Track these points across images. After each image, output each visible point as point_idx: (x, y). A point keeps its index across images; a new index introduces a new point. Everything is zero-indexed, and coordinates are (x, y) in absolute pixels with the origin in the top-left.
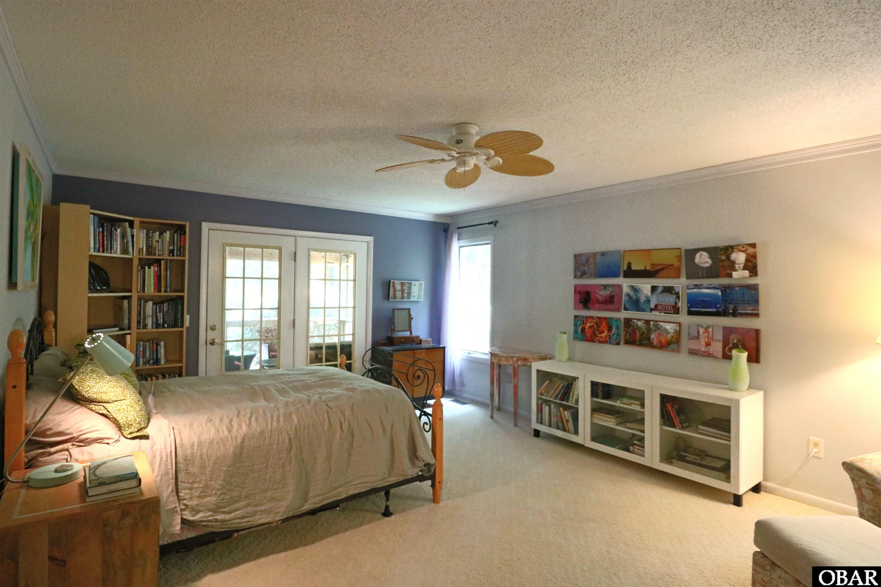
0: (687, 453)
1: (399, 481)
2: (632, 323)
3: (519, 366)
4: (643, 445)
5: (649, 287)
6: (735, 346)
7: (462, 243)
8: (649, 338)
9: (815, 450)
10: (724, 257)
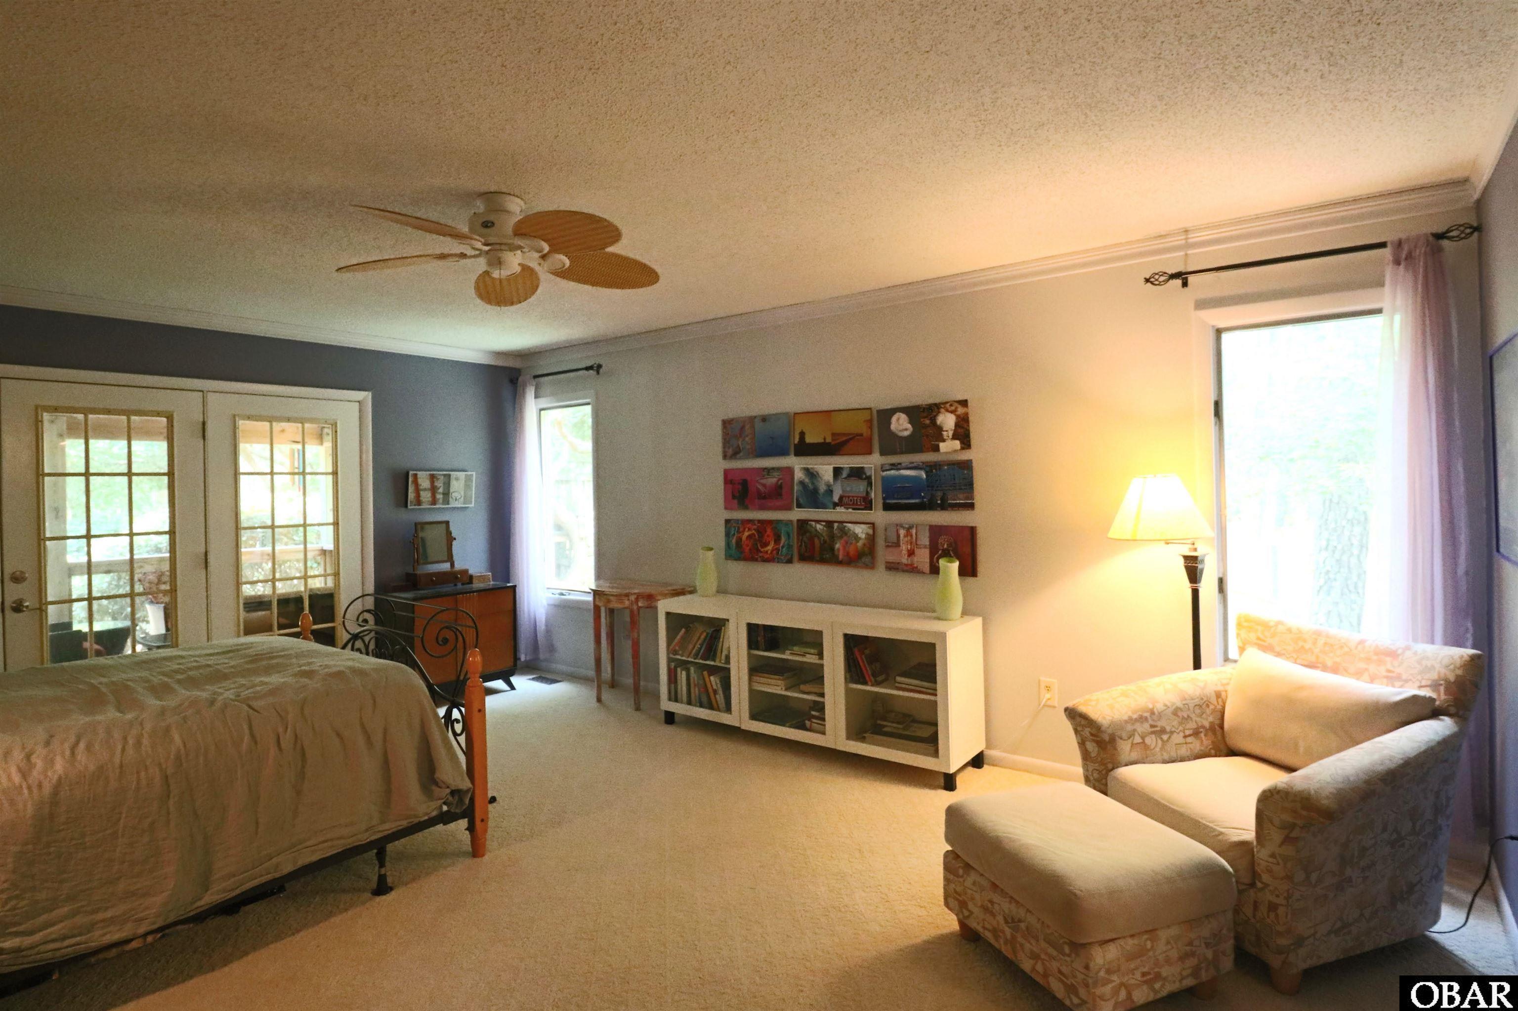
0: (885, 720)
1: (401, 828)
2: (808, 527)
3: (639, 608)
4: (822, 716)
5: (830, 469)
6: (946, 554)
7: (543, 402)
8: (832, 549)
9: (1048, 696)
10: (927, 422)
